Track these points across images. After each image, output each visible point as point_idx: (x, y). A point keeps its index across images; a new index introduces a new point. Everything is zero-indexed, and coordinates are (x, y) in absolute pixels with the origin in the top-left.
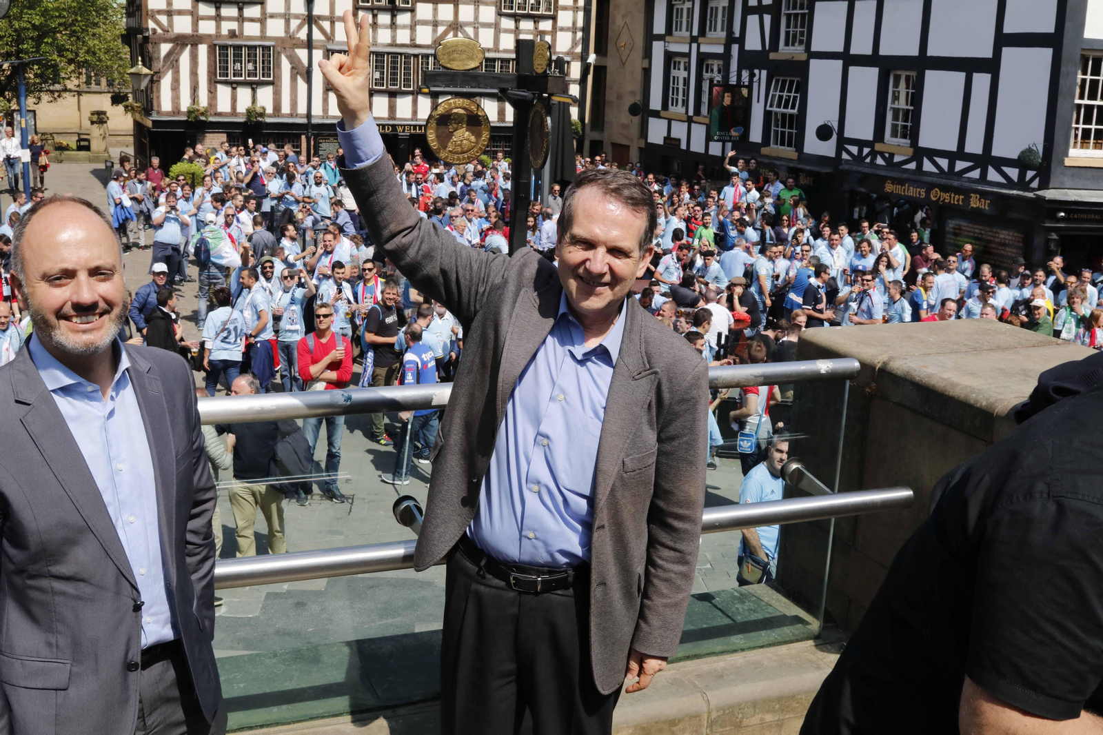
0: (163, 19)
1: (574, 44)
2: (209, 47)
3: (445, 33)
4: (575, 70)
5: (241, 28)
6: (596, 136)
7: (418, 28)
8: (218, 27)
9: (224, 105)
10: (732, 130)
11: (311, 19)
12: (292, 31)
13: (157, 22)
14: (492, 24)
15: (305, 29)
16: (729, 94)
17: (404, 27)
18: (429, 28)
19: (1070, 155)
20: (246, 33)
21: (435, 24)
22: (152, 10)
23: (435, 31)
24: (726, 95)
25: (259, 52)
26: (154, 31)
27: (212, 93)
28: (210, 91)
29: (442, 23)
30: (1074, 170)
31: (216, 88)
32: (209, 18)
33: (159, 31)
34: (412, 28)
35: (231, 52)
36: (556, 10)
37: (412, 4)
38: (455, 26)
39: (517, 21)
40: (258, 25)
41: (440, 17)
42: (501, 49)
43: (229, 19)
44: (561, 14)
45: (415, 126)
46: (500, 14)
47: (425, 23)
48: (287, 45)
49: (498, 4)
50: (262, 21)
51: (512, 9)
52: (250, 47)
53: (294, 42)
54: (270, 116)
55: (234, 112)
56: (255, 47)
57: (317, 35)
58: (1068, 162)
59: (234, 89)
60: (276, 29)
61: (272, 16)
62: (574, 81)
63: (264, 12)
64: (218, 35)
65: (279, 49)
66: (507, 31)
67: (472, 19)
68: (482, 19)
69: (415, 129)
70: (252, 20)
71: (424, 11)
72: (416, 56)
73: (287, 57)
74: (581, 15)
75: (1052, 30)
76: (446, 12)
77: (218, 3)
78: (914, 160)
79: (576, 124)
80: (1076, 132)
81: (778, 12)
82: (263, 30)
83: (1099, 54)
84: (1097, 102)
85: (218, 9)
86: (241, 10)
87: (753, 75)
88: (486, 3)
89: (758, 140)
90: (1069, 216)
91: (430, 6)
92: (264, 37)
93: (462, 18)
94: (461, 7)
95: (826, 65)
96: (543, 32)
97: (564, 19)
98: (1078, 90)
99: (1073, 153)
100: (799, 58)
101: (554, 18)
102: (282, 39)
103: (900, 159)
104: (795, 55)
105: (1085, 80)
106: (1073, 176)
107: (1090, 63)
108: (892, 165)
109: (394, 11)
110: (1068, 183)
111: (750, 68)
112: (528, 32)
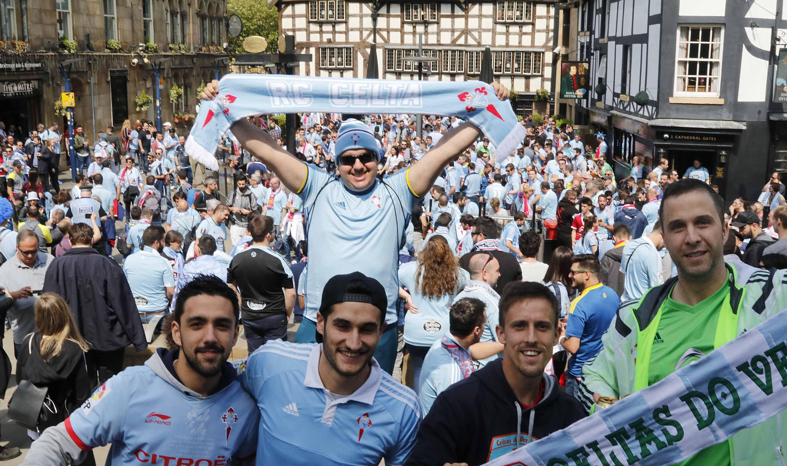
1: (548, 40)
2: (316, 49)
3: (459, 36)
4: (548, 58)
5: (334, 37)
7: (442, 33)
8: (321, 37)
10: (577, 91)
11: (375, 31)
12: (364, 38)
14: (490, 29)
15: (373, 35)
16: (575, 67)
17: (433, 33)
18: (450, 33)
19: (674, 96)
20: (337, 40)
21: (453, 31)
22: (284, 29)
23: (453, 35)
24: (572, 68)
25: (344, 51)
29: (457, 30)
30: (678, 106)
31: (320, 72)
32: (316, 32)
34: (438, 34)
35: (328, 51)
36: (534, 18)
37: (438, 19)
38: (466, 32)
39: (508, 27)
40: (343, 36)
41: (456, 26)
42: (497, 45)
43: (327, 32)
44: (538, 21)
46: (496, 23)
47: (446, 30)
48: (361, 47)
49: (495, 17)
50: (346, 33)
51: (503, 19)
52: (339, 49)
53: (365, 44)
56: (342, 48)
57: (379, 40)
58: (671, 100)
59: (330, 73)
60: (354, 37)
61: (352, 30)
62: (548, 65)
63: (347, 28)
64: (321, 42)
65: (356, 49)
66: (500, 33)
67: (477, 27)
68: (483, 27)
70: (340, 32)
71: (446, 23)
72: (440, 51)
73: (361, 53)
74: (552, 21)
75: (660, 13)
76: (460, 23)
77: (321, 24)
78: (629, 104)
79: (544, 92)
80: (684, 80)
81: (604, 11)
82: (347, 38)
83: (696, 26)
84: (699, 59)
85: (321, 26)
86: (334, 27)
87: (593, 54)
88: (486, 16)
89: (596, 97)
90: (674, 137)
91: (450, 20)
92: (347, 42)
93: (470, 27)
94: (470, 19)
95: (611, 45)
96: (526, 34)
97: (541, 24)
98: (684, 52)
99: (680, 94)
100: (606, 42)
101: (533, 24)
102: (358, 43)
103: (625, 105)
104: (605, 40)
105: (687, 44)
106: (677, 110)
107: (690, 32)
108: (624, 108)
109: (426, 23)
110: (673, 115)
111: (595, 50)
112: (515, 34)
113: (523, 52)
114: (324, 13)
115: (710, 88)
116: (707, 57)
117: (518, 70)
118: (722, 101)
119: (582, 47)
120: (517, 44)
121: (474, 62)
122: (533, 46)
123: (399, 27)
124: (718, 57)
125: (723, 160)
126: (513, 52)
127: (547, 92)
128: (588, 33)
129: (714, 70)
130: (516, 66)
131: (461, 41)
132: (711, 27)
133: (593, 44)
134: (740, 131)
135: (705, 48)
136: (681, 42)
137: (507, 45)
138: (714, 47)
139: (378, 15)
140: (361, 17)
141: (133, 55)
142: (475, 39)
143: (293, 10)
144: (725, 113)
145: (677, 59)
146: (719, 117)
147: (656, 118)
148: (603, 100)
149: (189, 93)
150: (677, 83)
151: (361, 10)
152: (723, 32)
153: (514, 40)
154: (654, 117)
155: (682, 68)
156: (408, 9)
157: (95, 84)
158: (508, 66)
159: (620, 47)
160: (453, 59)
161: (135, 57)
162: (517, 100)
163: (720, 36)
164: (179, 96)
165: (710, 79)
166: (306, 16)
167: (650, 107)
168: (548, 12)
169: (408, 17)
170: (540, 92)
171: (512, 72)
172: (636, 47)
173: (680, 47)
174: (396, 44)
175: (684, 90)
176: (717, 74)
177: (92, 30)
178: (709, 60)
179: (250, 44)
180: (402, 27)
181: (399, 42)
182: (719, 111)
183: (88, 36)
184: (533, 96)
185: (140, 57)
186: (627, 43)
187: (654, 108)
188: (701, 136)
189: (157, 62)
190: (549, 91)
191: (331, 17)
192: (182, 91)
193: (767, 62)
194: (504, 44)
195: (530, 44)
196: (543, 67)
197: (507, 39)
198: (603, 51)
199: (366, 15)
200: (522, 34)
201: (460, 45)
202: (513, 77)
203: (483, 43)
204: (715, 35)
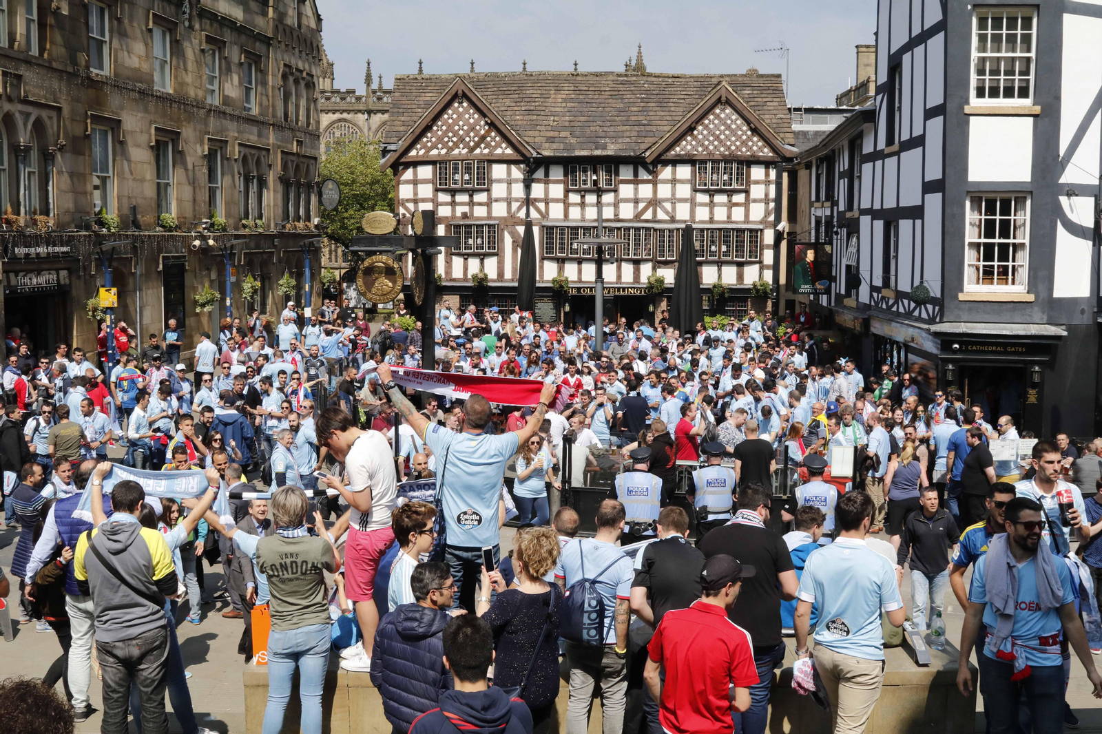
0: (411, 206)
1: (767, 214)
2: (446, 226)
3: (645, 210)
4: (769, 237)
5: (472, 211)
6: (790, 296)
7: (621, 205)
8: (454, 211)
9: (457, 273)
10: (817, 283)
11: (528, 202)
12: (513, 211)
13: (407, 209)
14: (688, 199)
15: (524, 210)
16: (812, 251)
17: (609, 205)
18: (632, 205)
19: (965, 290)
20: (476, 214)
21: (636, 201)
22: (402, 199)
23: (636, 207)
24: (809, 251)
25: (486, 229)
26: (404, 215)
27: (449, 263)
28: (446, 262)
29: (643, 200)
30: (971, 305)
31: (452, 259)
32: (446, 204)
33: (408, 215)
34: (616, 205)
35: (463, 230)
36: (748, 184)
37: (615, 185)
38: (654, 202)
39: (711, 196)
40: (485, 208)
41: (641, 195)
42: (697, 219)
43: (462, 204)
44: (753, 188)
45: (619, 289)
46: (695, 191)
47: (627, 201)
48: (509, 223)
49: (693, 182)
50: (488, 204)
51: (705, 185)
52: (478, 226)
53: (515, 220)
54: (493, 281)
55: (465, 279)
56: (482, 226)
57: (534, 214)
58: (961, 297)
59: (466, 259)
60: (500, 210)
61: (496, 201)
62: (768, 247)
63: (489, 198)
64: (453, 217)
65: (502, 227)
66: (702, 205)
67: (669, 196)
68: (678, 195)
69: (619, 290)
70: (480, 204)
71: (626, 191)
72: (619, 229)
73: (510, 233)
74: (773, 188)
75: (940, 177)
76: (646, 191)
77: (453, 192)
78: (896, 302)
79: (764, 285)
80: (978, 269)
81: (851, 176)
82: (489, 211)
83: (991, 196)
84: (997, 240)
85: (453, 196)
86: (471, 196)
87: (837, 233)
88: (682, 182)
89: (843, 292)
90: (967, 348)
91: (631, 186)
92: (489, 217)
93: (660, 195)
94: (660, 186)
95: (865, 221)
96: (737, 205)
97: (757, 191)
98: (977, 230)
99: (973, 289)
100: (856, 215)
101: (747, 192)
102: (504, 218)
103: (891, 302)
104: (856, 213)
105: (981, 220)
106: (970, 310)
107: (984, 204)
108: (889, 308)
109: (599, 192)
110: (965, 317)
111: (840, 226)
112: (722, 205)
113: (733, 229)
114: (457, 177)
115: (1013, 280)
116: (1009, 238)
117: (727, 253)
118: (1031, 298)
119: (818, 222)
120: (725, 219)
121: (666, 244)
122: (747, 220)
123: (561, 196)
124: (1023, 237)
125: (1036, 379)
126: (720, 229)
127: (768, 284)
128: (828, 204)
129: (1019, 255)
130: (724, 248)
131: (648, 215)
132: (1013, 196)
133: (835, 220)
134: (1059, 338)
135: (1005, 226)
136: (971, 217)
137: (711, 220)
138: (1018, 223)
139: (533, 181)
140: (509, 182)
141: (193, 234)
142: (667, 213)
143: (415, 174)
144: (1037, 315)
145: (967, 240)
146: (1028, 319)
147: (941, 322)
148: (854, 297)
149: (267, 287)
150: (969, 273)
151: (509, 173)
152: (1029, 203)
153: (720, 214)
154: (938, 320)
155: (974, 253)
156: (574, 171)
157: (141, 275)
158: (713, 248)
159: (879, 225)
160: (637, 240)
161: (196, 238)
162: (727, 295)
163: (1025, 209)
164: (255, 292)
165: (1014, 266)
166: (433, 182)
167: (930, 307)
168: (767, 175)
169: (574, 182)
170: (758, 284)
171: (719, 257)
172: (905, 225)
173: (971, 224)
174: (557, 220)
175: (978, 283)
176: (1023, 259)
177: (140, 201)
178: (1011, 241)
179: (372, 222)
180: (566, 196)
181: (562, 216)
182: (1028, 311)
183: (134, 209)
184: (749, 289)
185: (204, 238)
186: (890, 218)
187: (937, 308)
188: (1005, 345)
189: (228, 245)
190: (771, 283)
191: (468, 182)
192: (258, 284)
193: (1090, 243)
194: (707, 218)
195: (742, 219)
196: (762, 249)
197: (711, 212)
198: (853, 228)
199: (516, 181)
200: (731, 205)
201: (647, 221)
202: (720, 264)
203: (678, 217)
204: (1019, 207)
